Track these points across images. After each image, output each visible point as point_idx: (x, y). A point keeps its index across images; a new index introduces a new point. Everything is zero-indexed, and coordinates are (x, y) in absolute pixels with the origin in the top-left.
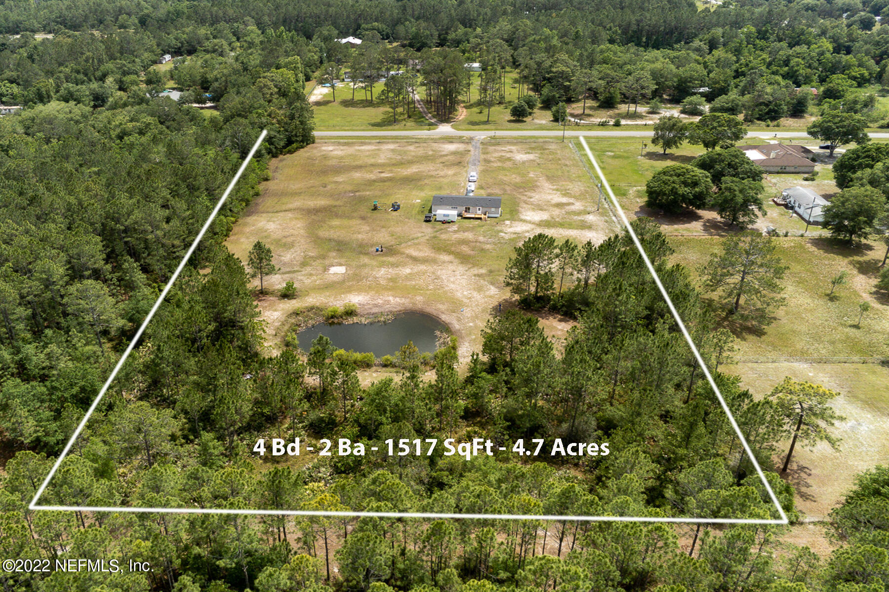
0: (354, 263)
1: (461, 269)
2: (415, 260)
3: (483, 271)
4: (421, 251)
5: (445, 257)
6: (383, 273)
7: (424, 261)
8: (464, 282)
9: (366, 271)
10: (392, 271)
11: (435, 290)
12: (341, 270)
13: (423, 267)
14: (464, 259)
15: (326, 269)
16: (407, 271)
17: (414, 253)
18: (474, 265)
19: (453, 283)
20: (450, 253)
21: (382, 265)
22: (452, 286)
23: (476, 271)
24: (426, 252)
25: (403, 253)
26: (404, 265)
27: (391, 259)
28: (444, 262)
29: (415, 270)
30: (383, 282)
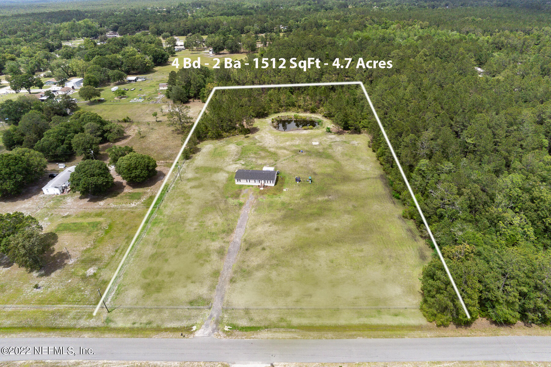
0: (310, 146)
1: (266, 145)
2: (285, 148)
3: (258, 144)
4: (283, 153)
5: (272, 150)
6: (297, 142)
7: (281, 148)
8: (266, 139)
9: (304, 143)
10: (294, 143)
11: (277, 136)
12: (314, 143)
13: (282, 145)
14: (264, 149)
15: (320, 144)
16: (288, 143)
17: (285, 151)
18: (261, 147)
19: (270, 139)
20: (269, 152)
21: (298, 146)
22: (271, 138)
23: (261, 144)
24: (280, 152)
25: (291, 151)
26: (289, 146)
27: (295, 148)
28: (273, 147)
29: (284, 143)
30: (296, 138)
